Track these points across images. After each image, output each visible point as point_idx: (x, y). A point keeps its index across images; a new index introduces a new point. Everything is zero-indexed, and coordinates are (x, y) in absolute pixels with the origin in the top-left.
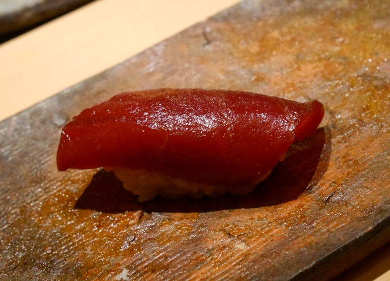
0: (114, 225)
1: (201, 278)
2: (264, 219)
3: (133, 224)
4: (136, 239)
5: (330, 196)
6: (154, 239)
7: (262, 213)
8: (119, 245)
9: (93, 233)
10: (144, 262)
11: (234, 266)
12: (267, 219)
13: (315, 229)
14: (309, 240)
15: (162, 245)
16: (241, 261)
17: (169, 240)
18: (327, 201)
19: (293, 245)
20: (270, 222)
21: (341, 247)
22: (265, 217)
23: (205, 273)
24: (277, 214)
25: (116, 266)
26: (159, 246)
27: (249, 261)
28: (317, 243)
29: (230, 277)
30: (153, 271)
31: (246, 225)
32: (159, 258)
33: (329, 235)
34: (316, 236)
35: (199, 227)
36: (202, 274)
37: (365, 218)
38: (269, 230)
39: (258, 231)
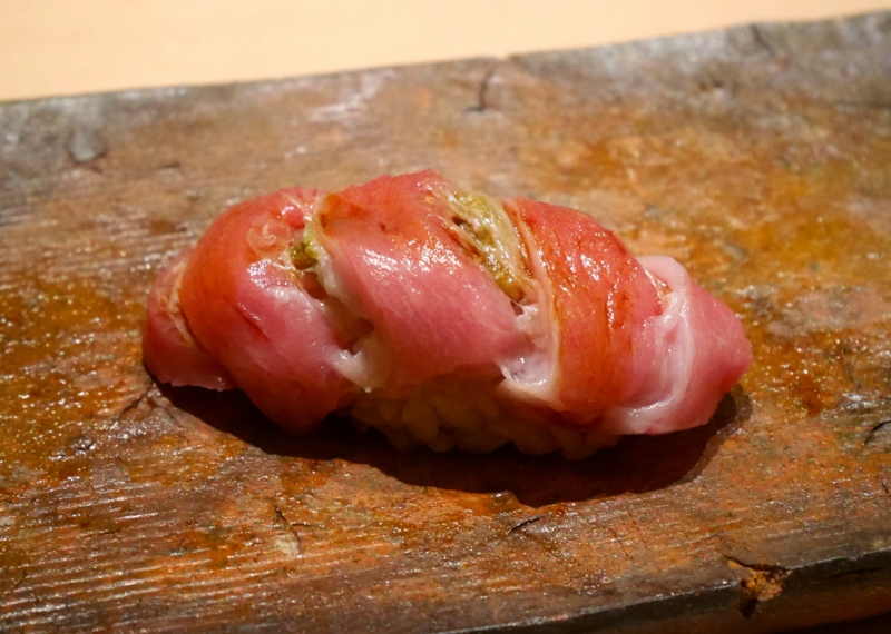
0: (66, 403)
1: (168, 576)
2: (369, 512)
3: (105, 417)
4: (93, 448)
5: (531, 522)
6: (126, 463)
7: (371, 500)
8: (50, 446)
9: (16, 404)
10: (79, 501)
11: (249, 580)
12: (375, 514)
13: (457, 575)
14: (429, 591)
15: (134, 480)
16: (267, 576)
17: (155, 477)
18: (516, 529)
19: (391, 587)
20: (376, 524)
21: (482, 629)
22: (373, 509)
23: (183, 571)
24: (401, 513)
25: (20, 486)
26: (127, 482)
27: (283, 582)
28: (441, 603)
29: (228, 598)
30: (84, 525)
31: (326, 511)
32: (112, 504)
33: (476, 596)
34: (450, 588)
35: (228, 477)
36: (175, 569)
37: (571, 591)
38: (363, 538)
39: (341, 531)
